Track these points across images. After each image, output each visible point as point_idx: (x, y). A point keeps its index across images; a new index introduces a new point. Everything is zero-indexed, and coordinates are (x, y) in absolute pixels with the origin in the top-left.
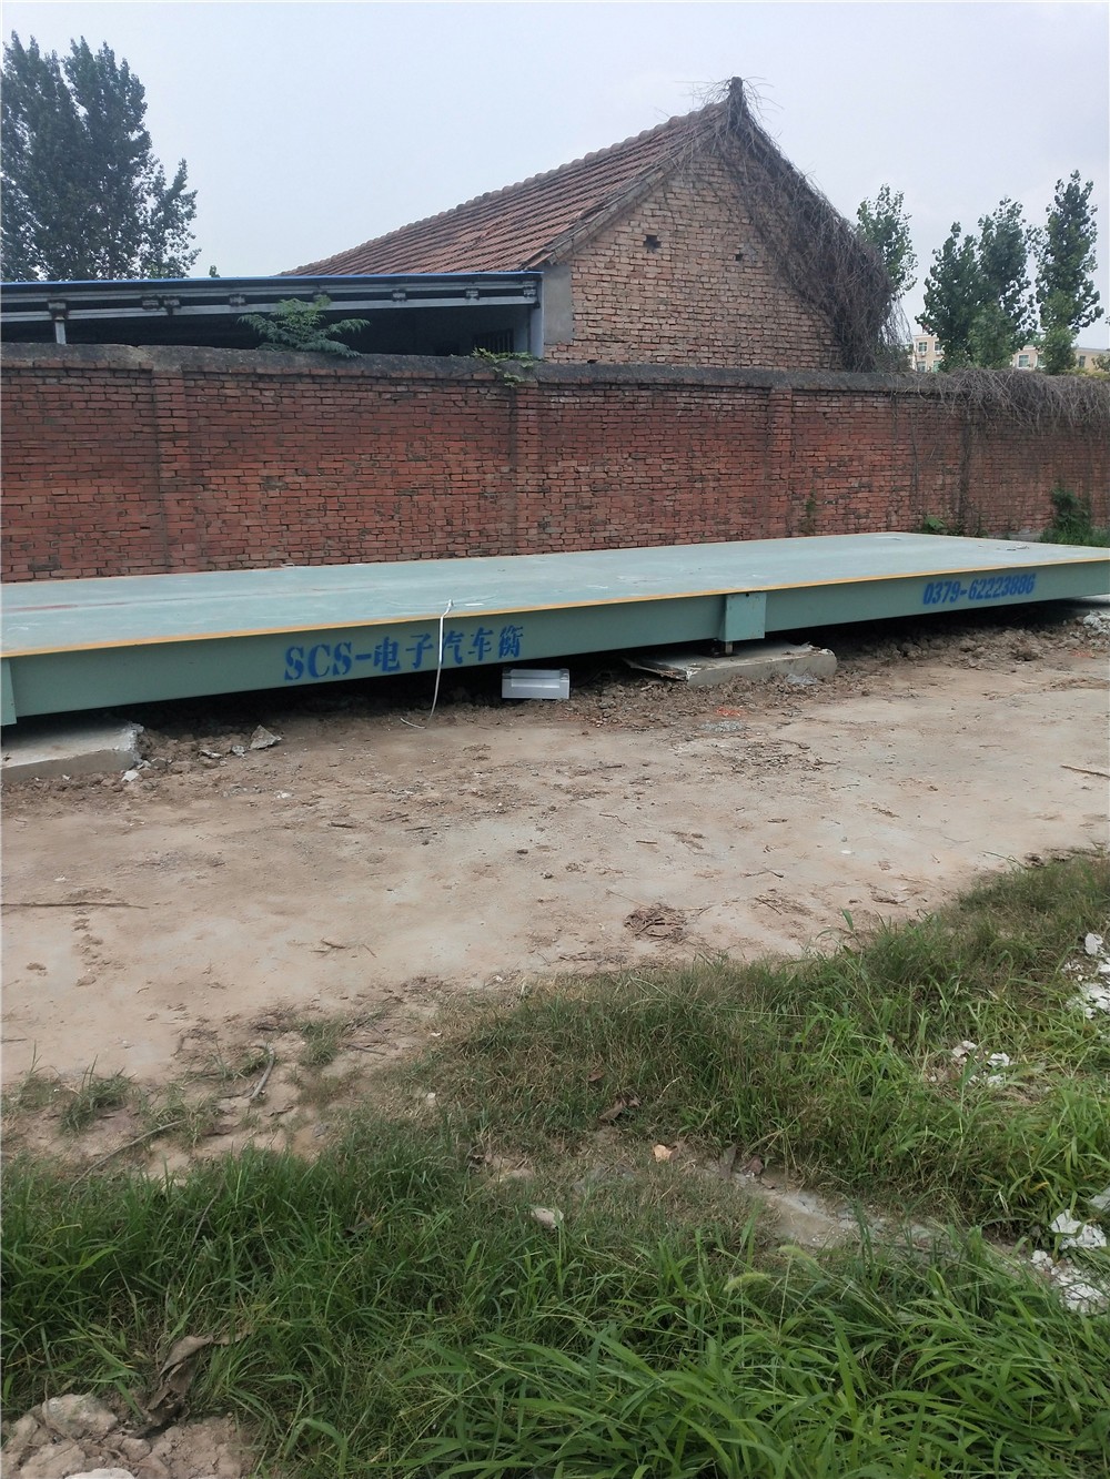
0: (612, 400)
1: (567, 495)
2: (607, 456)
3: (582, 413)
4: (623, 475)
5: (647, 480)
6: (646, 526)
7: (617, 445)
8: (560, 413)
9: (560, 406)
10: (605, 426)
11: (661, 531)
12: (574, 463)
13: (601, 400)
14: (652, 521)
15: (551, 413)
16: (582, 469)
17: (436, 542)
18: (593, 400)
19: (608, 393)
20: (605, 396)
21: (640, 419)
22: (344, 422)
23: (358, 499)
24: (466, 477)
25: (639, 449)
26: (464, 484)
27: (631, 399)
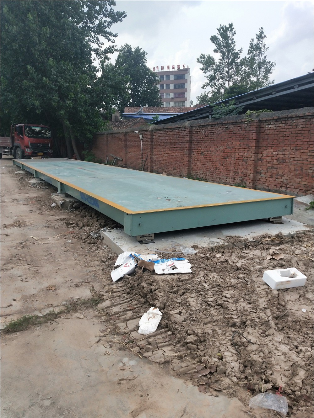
0: (288, 125)
1: (269, 163)
2: (284, 148)
3: (276, 131)
4: (290, 156)
5: (300, 159)
6: (299, 180)
7: (289, 143)
8: (268, 131)
9: (269, 128)
10: (284, 136)
11: (306, 183)
12: (272, 150)
13: (283, 125)
14: (302, 178)
15: (266, 131)
16: (274, 153)
17: (231, 174)
18: (281, 125)
19: (287, 122)
20: (285, 123)
21: (299, 132)
22: (215, 137)
23: (216, 159)
24: (240, 154)
25: (298, 146)
26: (239, 156)
27: (296, 124)
